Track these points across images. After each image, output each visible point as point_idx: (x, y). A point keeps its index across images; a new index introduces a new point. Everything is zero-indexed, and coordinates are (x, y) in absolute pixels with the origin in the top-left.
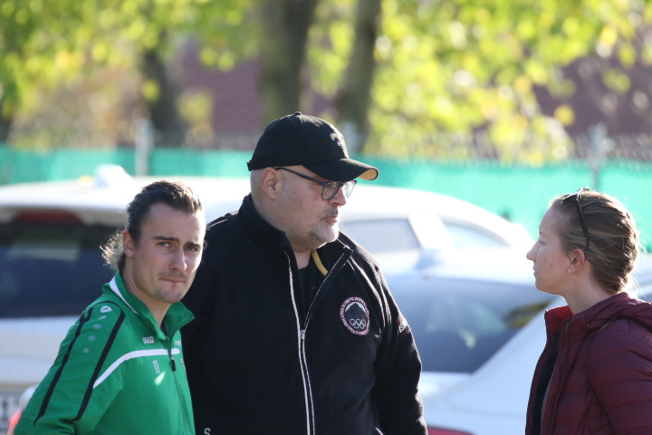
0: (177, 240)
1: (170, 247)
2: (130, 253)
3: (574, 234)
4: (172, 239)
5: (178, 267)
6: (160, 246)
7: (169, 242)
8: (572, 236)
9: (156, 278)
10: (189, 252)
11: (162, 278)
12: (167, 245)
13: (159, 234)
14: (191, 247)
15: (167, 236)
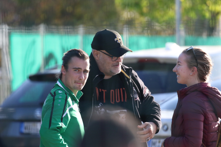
0: (81, 69)
1: (78, 72)
2: (64, 73)
3: (193, 62)
4: (79, 68)
5: (81, 78)
6: (75, 71)
7: (78, 69)
8: (192, 63)
9: (73, 82)
10: (85, 73)
11: (75, 82)
12: (77, 71)
13: (74, 67)
14: (85, 71)
15: (77, 67)
